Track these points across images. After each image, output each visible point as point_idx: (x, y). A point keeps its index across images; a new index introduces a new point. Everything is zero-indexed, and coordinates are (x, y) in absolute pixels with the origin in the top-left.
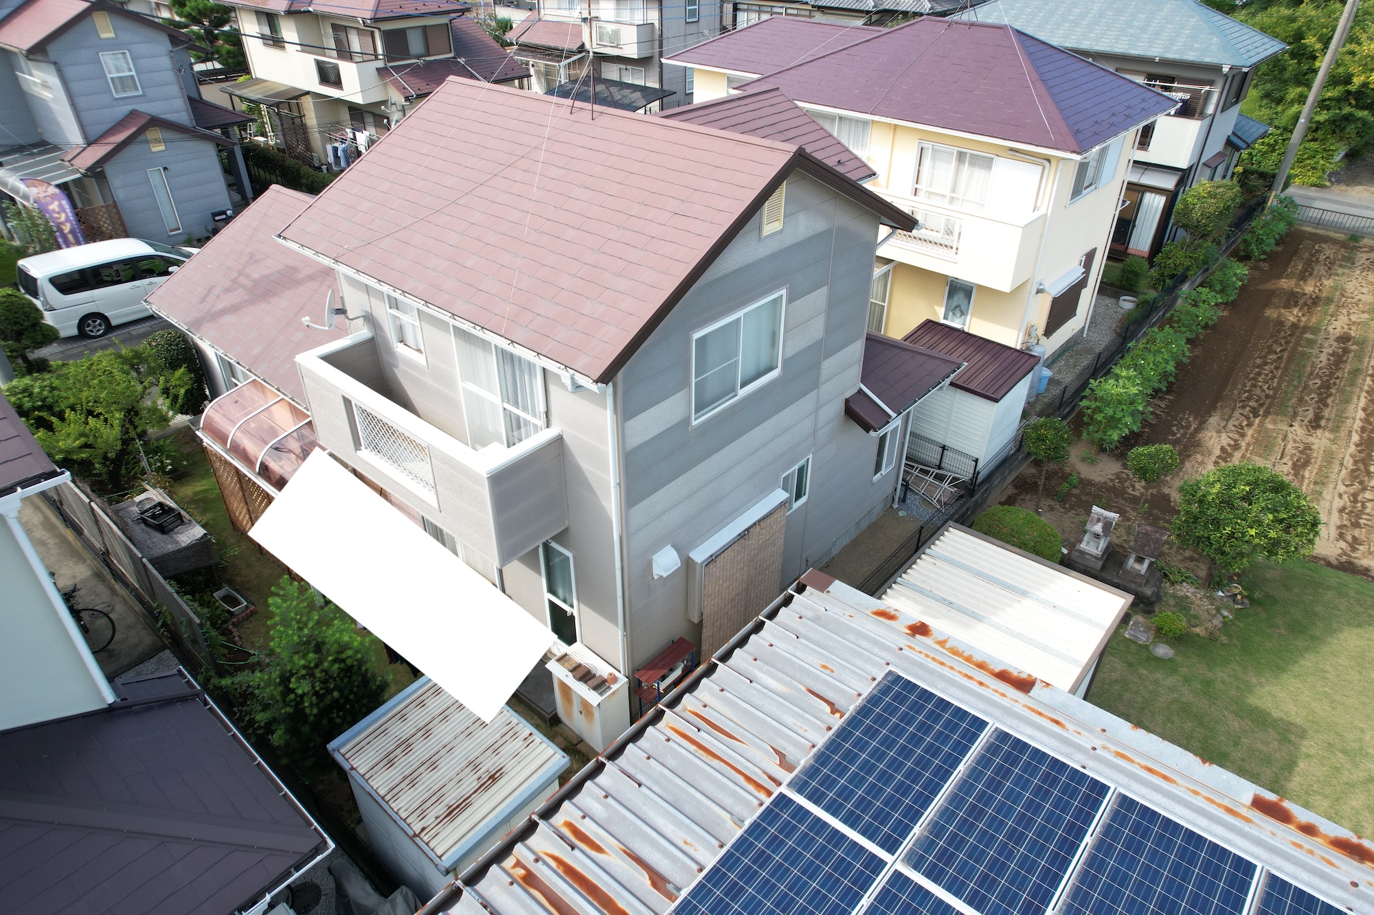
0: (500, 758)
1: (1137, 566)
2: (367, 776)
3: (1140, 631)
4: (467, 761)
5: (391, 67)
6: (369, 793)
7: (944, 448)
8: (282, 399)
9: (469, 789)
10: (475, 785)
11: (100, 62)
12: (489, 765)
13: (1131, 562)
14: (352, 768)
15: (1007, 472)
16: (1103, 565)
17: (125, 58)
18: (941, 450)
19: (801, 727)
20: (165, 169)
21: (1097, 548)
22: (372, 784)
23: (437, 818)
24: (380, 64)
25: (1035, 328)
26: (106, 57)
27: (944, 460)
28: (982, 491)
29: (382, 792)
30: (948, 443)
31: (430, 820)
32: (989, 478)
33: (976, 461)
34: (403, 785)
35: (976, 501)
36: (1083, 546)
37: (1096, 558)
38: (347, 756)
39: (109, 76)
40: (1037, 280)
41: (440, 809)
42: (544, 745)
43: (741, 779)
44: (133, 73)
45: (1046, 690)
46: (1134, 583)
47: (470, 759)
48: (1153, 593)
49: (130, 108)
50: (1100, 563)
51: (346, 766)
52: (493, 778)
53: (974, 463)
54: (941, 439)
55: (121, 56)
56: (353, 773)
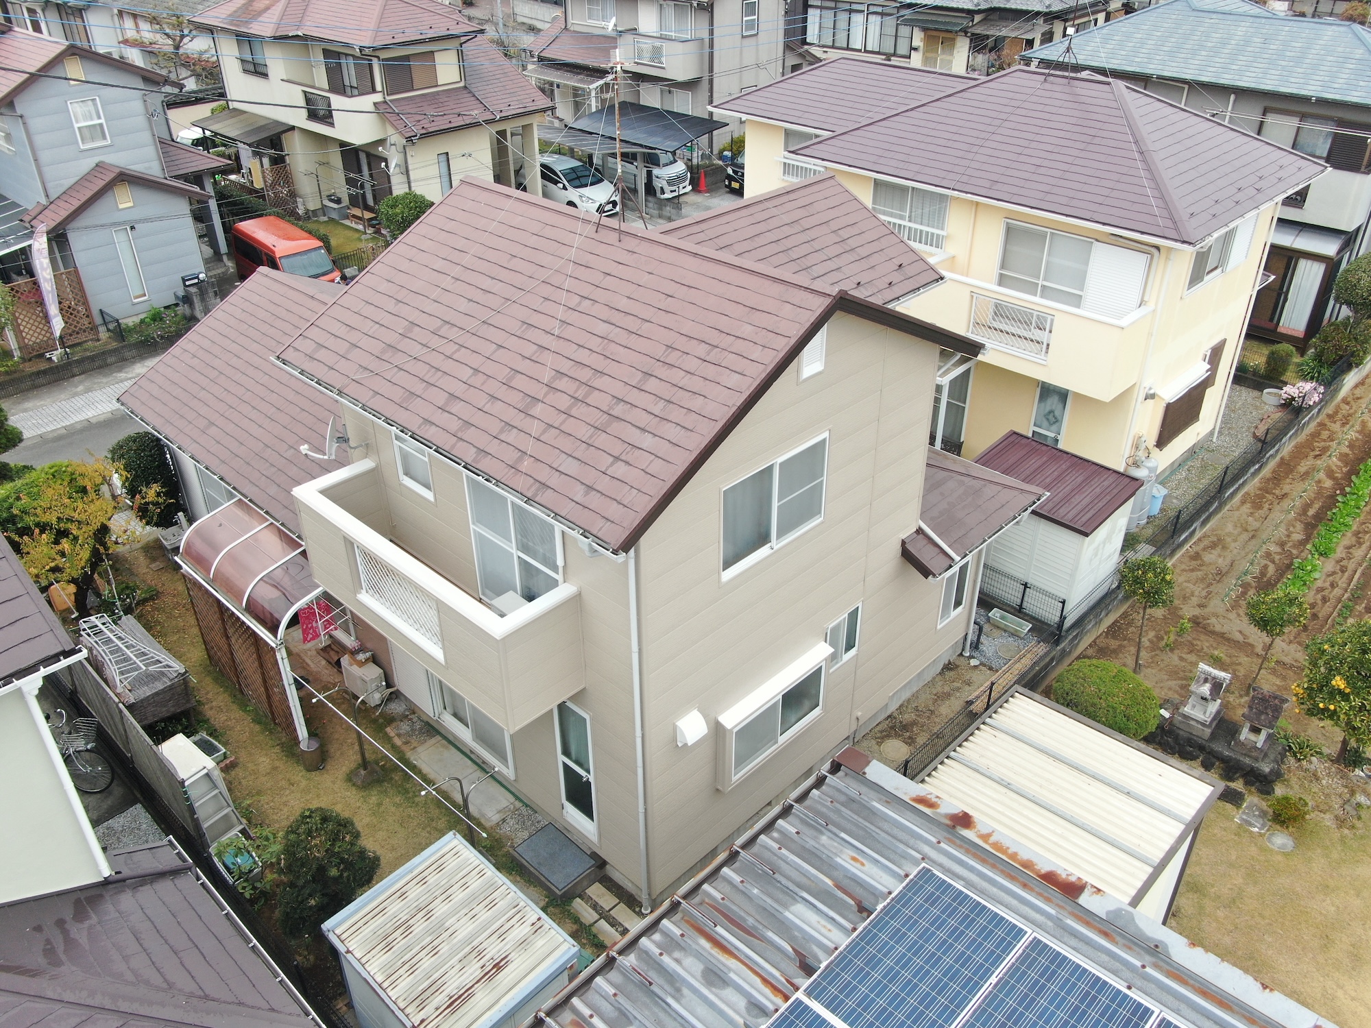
0: (505, 945)
1: (1252, 737)
2: (363, 961)
3: (1254, 816)
4: (470, 946)
5: (390, 101)
6: (365, 980)
7: (1026, 586)
8: (272, 523)
9: (472, 978)
10: (479, 973)
11: (68, 111)
12: (494, 950)
13: (1245, 734)
14: (348, 952)
15: (1103, 614)
16: (1212, 733)
17: (95, 105)
18: (1023, 587)
19: (824, 927)
20: (132, 228)
21: (1205, 713)
22: (368, 969)
23: (437, 1009)
24: (378, 97)
25: (1143, 439)
26: (76, 105)
27: (1026, 598)
28: (1071, 637)
29: (379, 979)
30: (1030, 581)
31: (429, 1010)
32: (1080, 622)
33: (1063, 602)
34: (401, 971)
35: (1063, 650)
36: (1187, 710)
37: (1203, 724)
38: (343, 937)
39: (76, 126)
40: (1147, 384)
41: (440, 999)
42: (553, 932)
43: (758, 981)
44: (102, 121)
45: (1097, 897)
46: (1249, 756)
47: (473, 944)
48: (1272, 771)
49: (96, 160)
50: (1208, 731)
51: (341, 948)
52: (498, 967)
53: (1061, 605)
54: (1022, 575)
55: (90, 103)
56: (349, 956)
